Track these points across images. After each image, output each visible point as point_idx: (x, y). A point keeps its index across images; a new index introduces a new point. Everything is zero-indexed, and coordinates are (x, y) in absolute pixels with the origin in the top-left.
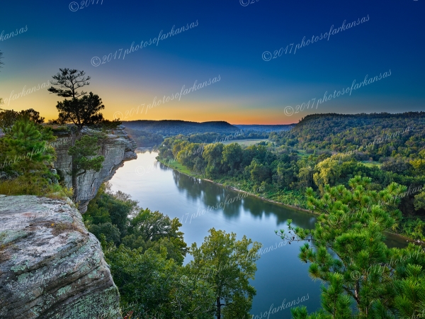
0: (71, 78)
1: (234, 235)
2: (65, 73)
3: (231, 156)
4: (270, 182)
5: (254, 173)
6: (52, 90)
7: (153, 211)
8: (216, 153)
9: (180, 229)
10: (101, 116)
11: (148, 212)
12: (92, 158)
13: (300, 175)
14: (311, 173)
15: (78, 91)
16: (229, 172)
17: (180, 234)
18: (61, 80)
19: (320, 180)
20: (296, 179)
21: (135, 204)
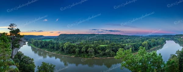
0: (13, 26)
1: (49, 63)
2: (11, 25)
3: (45, 43)
4: (54, 49)
5: (50, 47)
6: (9, 28)
7: (27, 56)
8: (41, 43)
9: (33, 61)
10: (20, 34)
11: (26, 56)
12: (16, 45)
13: (60, 47)
14: (62, 46)
15: (14, 28)
16: (44, 47)
17: (34, 62)
18: (10, 26)
19: (64, 48)
20: (59, 48)
21: (23, 54)
